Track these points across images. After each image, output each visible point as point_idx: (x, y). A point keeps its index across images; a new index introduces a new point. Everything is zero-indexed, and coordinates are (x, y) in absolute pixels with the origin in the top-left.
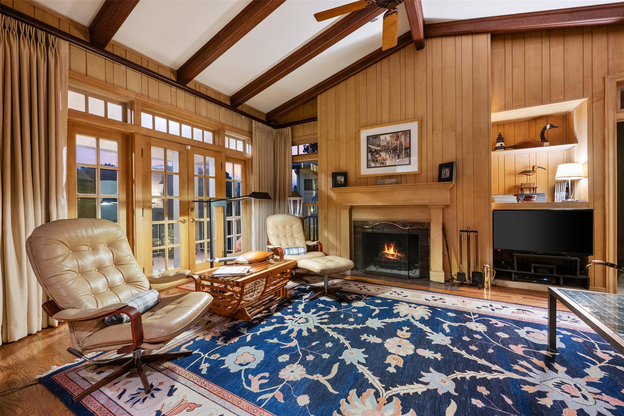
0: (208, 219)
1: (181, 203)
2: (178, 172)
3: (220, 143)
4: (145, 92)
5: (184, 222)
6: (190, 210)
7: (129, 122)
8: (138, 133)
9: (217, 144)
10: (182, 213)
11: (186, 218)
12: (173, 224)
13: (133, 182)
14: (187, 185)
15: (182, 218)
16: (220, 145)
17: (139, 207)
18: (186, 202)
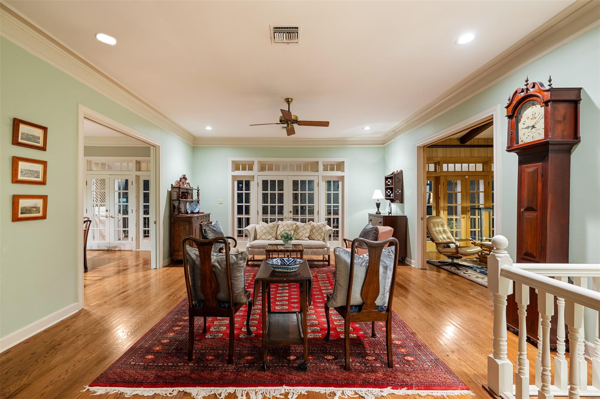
0: (479, 217)
1: (462, 207)
2: (460, 191)
3: (488, 169)
4: (445, 156)
5: (464, 218)
6: (467, 211)
7: (437, 171)
8: (442, 176)
9: (485, 170)
10: (463, 213)
11: (465, 216)
12: (457, 219)
13: (439, 198)
14: (465, 197)
15: (463, 216)
16: (488, 171)
17: (442, 210)
18: (465, 207)
